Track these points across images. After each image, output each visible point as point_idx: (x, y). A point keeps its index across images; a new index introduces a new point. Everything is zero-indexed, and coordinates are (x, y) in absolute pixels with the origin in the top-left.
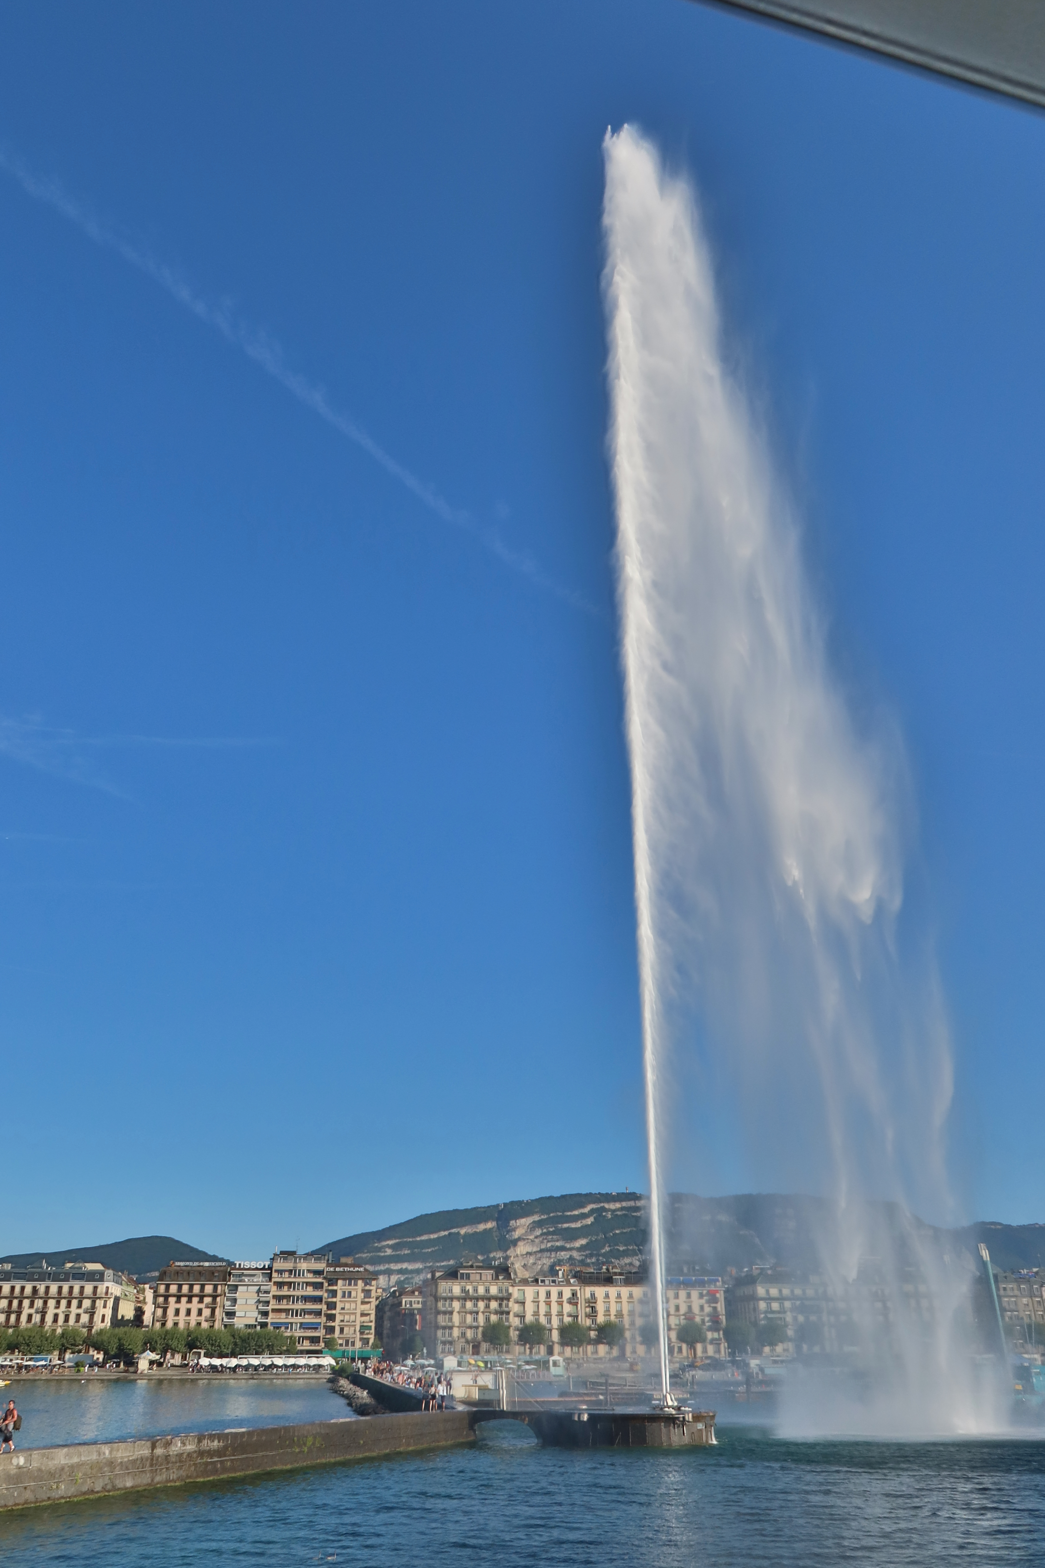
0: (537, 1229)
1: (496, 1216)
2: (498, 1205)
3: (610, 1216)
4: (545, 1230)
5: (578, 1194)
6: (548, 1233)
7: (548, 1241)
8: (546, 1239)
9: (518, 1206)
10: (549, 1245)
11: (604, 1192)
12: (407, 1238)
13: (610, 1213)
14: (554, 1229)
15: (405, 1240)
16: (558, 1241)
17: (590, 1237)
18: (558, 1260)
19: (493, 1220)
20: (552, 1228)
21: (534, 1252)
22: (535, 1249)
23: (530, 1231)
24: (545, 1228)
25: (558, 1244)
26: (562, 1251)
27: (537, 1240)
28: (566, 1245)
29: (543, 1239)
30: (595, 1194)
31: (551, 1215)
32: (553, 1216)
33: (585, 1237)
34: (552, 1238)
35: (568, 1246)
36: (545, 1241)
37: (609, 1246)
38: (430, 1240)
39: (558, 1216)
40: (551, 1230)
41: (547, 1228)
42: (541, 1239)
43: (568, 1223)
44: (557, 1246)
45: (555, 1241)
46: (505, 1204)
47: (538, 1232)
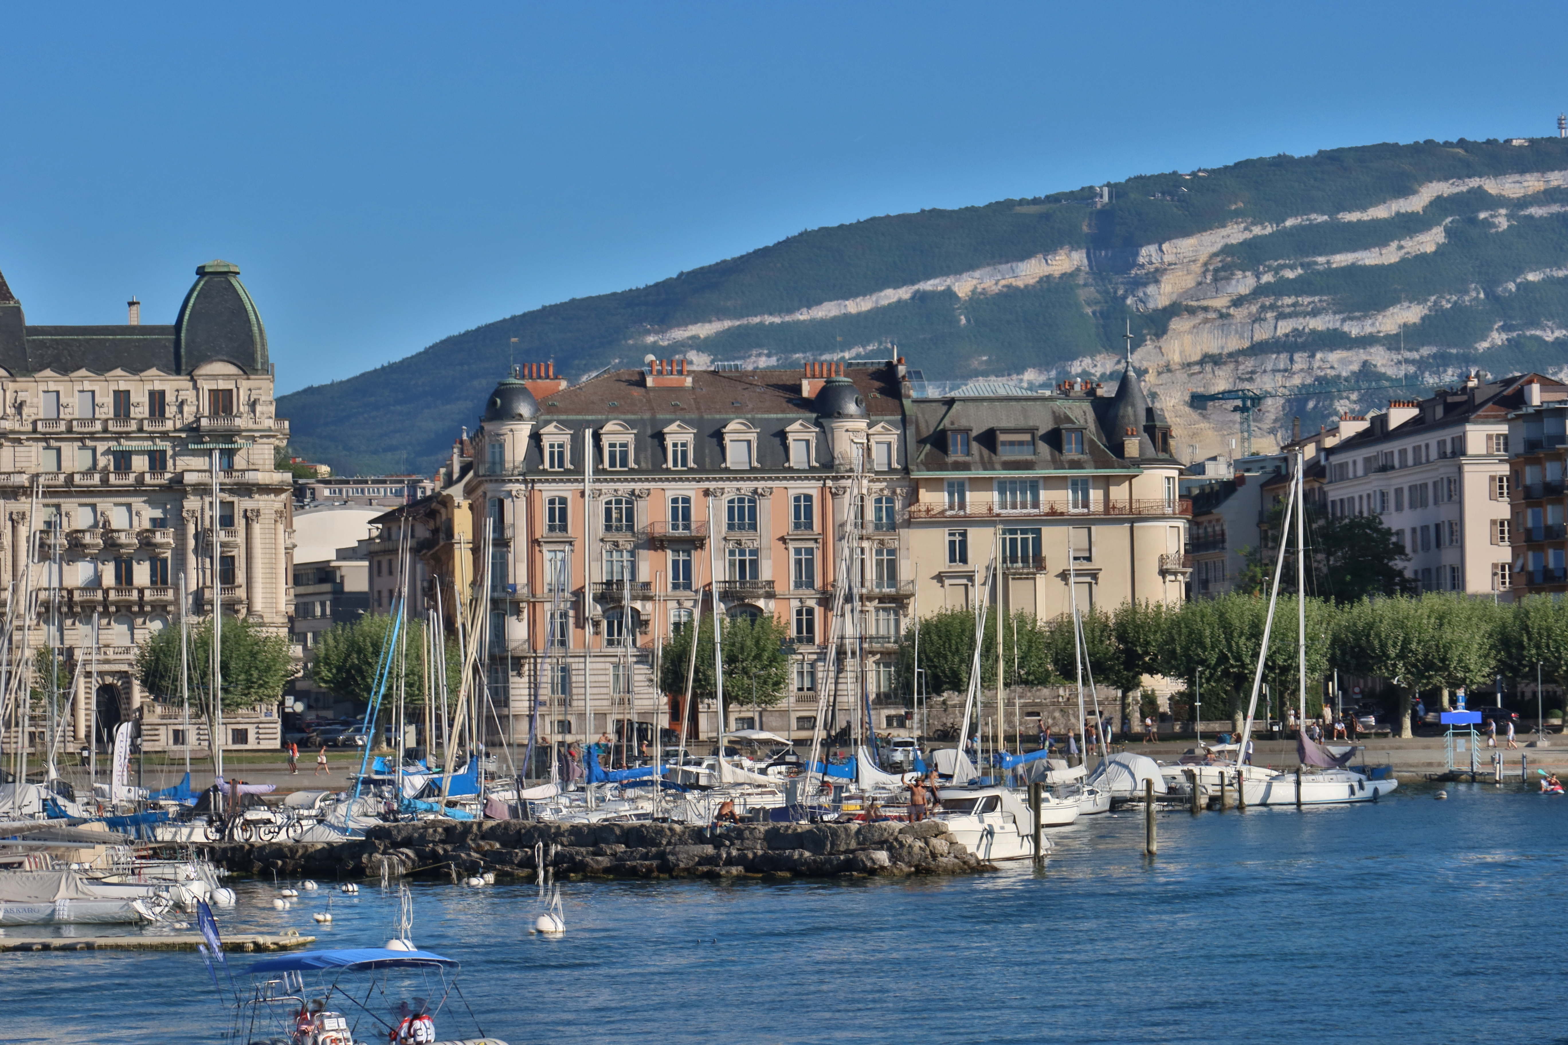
0: (1239, 274)
1: (1085, 229)
2: (1088, 194)
3: (1503, 223)
4: (1267, 278)
5: (1385, 145)
6: (1280, 288)
7: (1281, 316)
8: (1272, 307)
9: (1163, 194)
10: (1285, 327)
11: (1481, 139)
12: (762, 313)
13: (1503, 211)
14: (1300, 271)
15: (757, 320)
16: (1315, 313)
17: (1433, 298)
18: (1318, 379)
19: (1075, 246)
20: (1292, 268)
21: (1230, 355)
22: (1234, 344)
23: (1215, 280)
24: (1270, 269)
25: (1319, 324)
26: (1332, 350)
27: (1240, 314)
28: (1346, 328)
29: (1263, 308)
30: (1446, 144)
31: (1289, 223)
32: (1294, 227)
33: (1416, 298)
34: (1294, 305)
35: (1353, 329)
36: (1270, 315)
37: (1504, 328)
38: (847, 318)
39: (1313, 227)
40: (1290, 274)
41: (1277, 270)
42: (1254, 309)
43: (1354, 250)
44: (1313, 332)
45: (1305, 314)
46: (1116, 190)
47: (1243, 284)
